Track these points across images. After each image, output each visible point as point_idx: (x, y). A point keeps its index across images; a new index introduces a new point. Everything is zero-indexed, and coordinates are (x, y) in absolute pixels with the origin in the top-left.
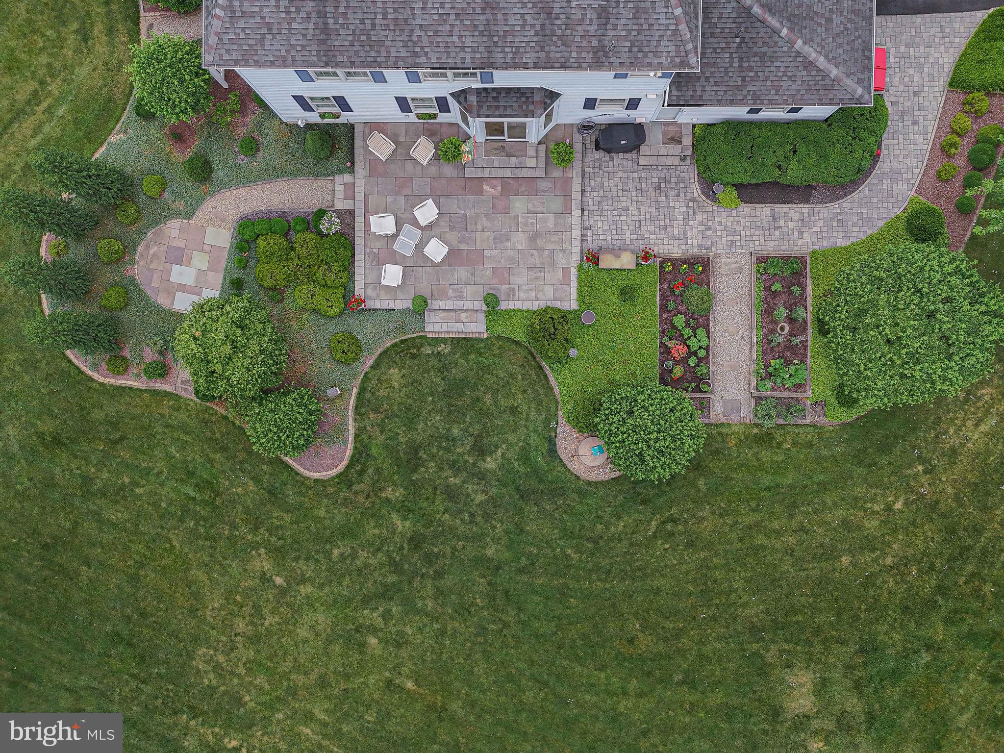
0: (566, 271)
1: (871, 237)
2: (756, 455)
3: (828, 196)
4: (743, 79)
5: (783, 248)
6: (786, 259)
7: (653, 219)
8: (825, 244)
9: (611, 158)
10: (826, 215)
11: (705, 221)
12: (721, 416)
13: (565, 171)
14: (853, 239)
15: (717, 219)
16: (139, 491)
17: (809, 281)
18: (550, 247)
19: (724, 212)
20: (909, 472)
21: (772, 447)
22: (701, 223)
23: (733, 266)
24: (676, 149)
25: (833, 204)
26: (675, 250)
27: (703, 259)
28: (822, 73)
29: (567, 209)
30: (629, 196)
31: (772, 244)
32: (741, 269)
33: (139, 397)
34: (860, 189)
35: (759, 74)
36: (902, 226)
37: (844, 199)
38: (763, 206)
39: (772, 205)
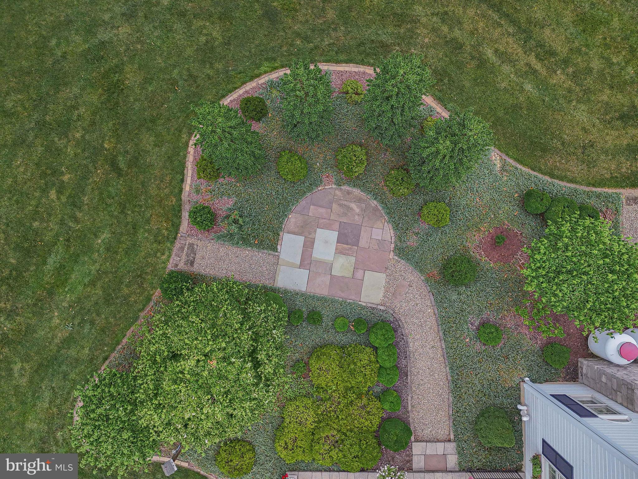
16: (53, 194)
33: (172, 193)
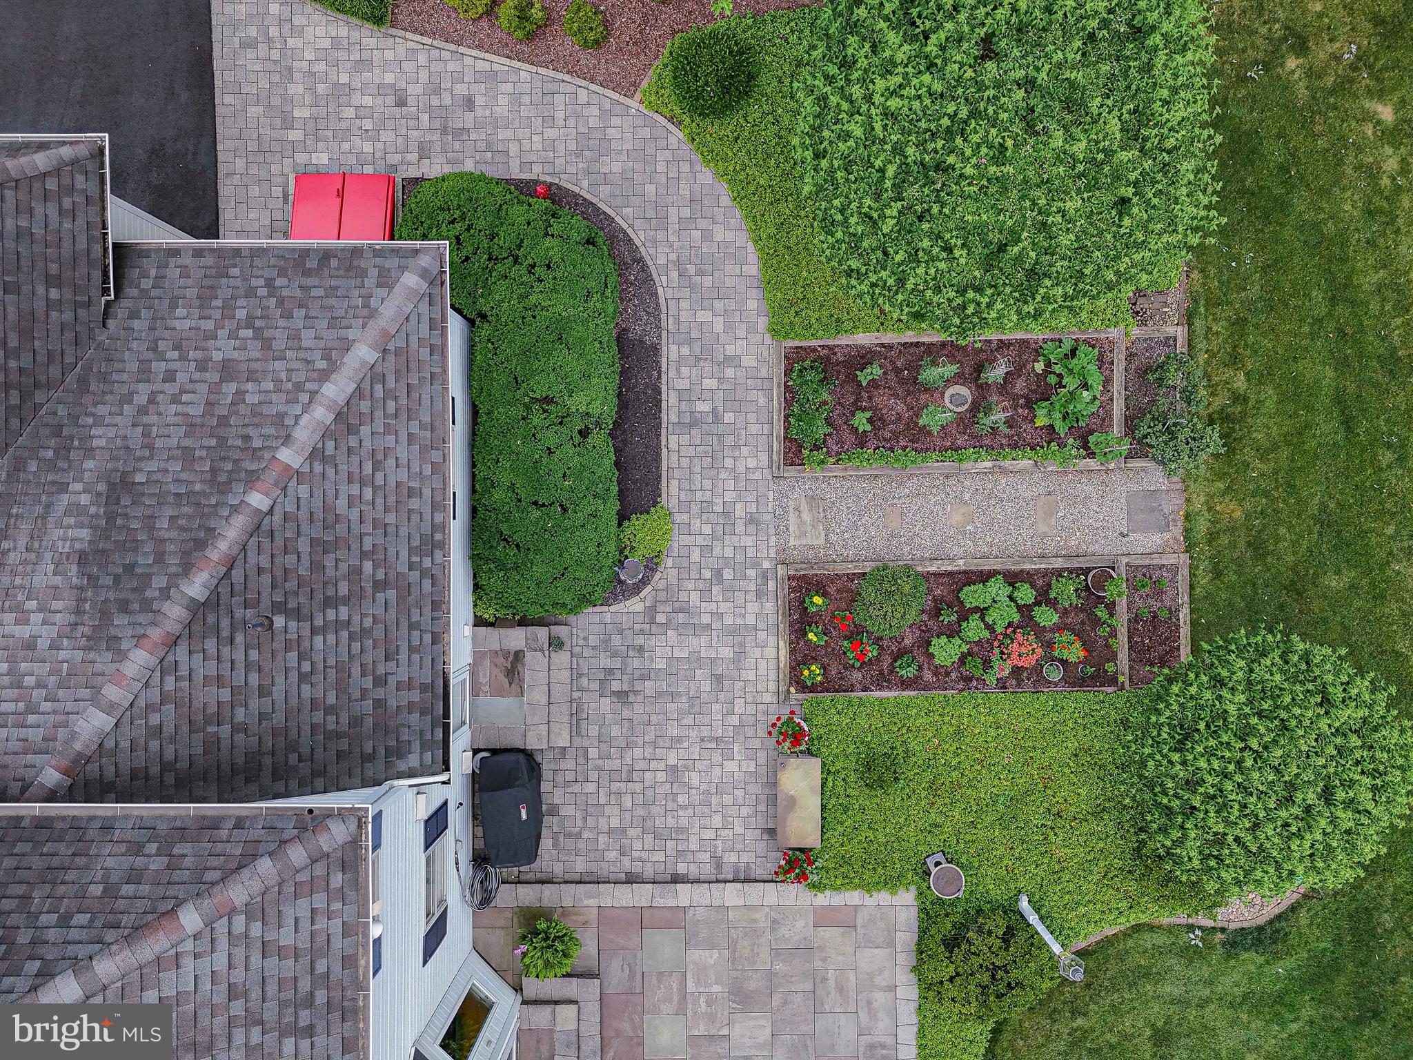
0: (823, 918)
1: (738, 198)
2: (1263, 453)
3: (642, 301)
4: (379, 586)
5: (762, 401)
6: (790, 395)
7: (696, 705)
8: (753, 304)
9: (553, 811)
10: (684, 304)
11: (701, 585)
12: (1167, 536)
13: (585, 924)
14: (743, 240)
15: (696, 556)
17: (844, 340)
18: (764, 957)
19: (680, 541)
20: (1302, 91)
21: (1244, 414)
22: (706, 594)
23: (806, 516)
24: (535, 664)
25: (660, 290)
26: (770, 653)
27: (792, 590)
28: (366, 386)
29: (675, 919)
30: (641, 765)
31: (754, 429)
32: (812, 499)
34: (625, 226)
35: (368, 547)
36: (712, 127)
37: (649, 263)
38: (664, 451)
39: (664, 432)
